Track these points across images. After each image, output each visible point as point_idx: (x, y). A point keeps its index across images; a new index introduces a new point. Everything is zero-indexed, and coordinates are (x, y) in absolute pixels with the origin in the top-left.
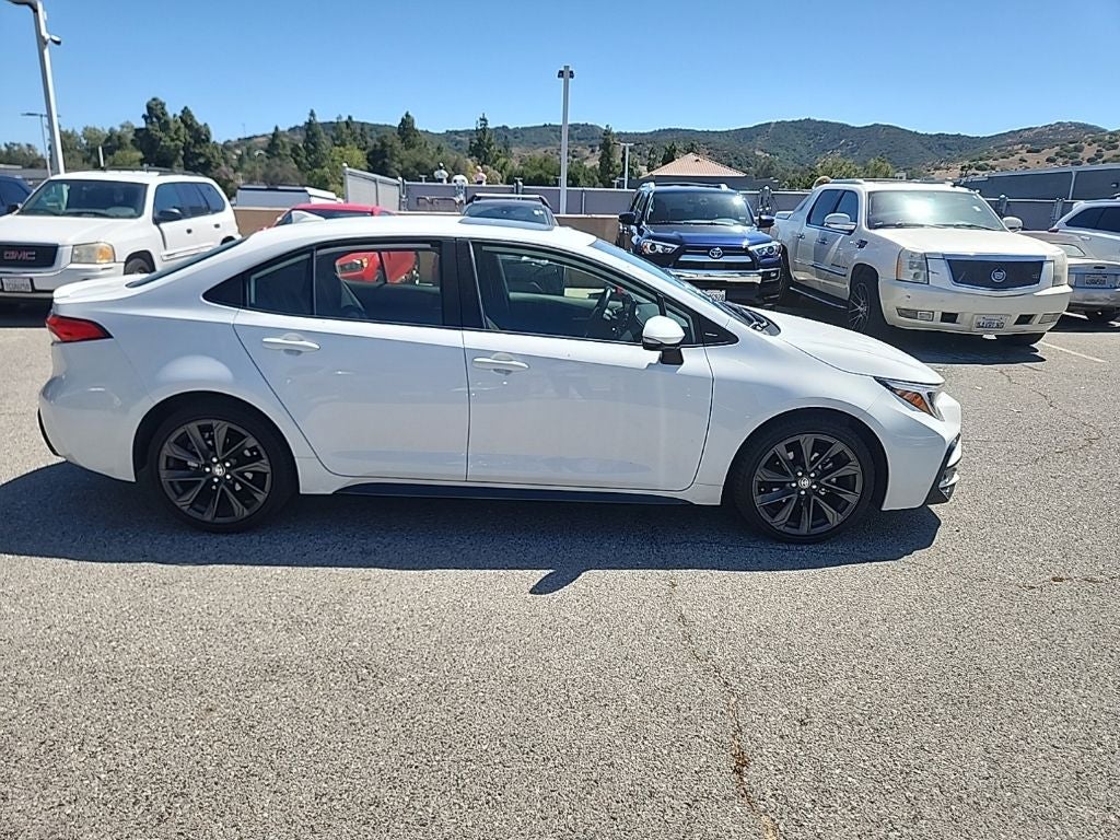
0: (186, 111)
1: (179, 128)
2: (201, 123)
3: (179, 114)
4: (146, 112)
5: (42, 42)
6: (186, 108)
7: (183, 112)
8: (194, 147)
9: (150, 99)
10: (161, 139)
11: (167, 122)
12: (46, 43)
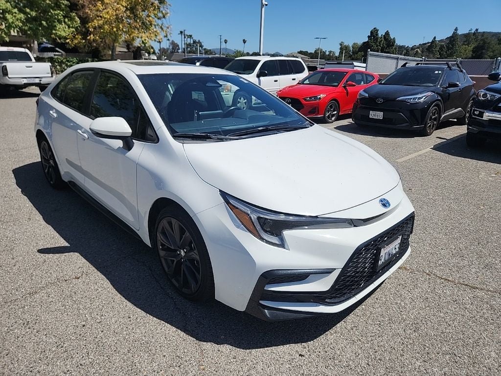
0: (387, 33)
1: (382, 40)
2: (392, 38)
3: (384, 34)
4: (370, 35)
5: (262, 6)
6: (387, 31)
7: (386, 33)
8: (386, 49)
9: (372, 29)
10: (373, 45)
11: (377, 38)
12: (263, 5)
